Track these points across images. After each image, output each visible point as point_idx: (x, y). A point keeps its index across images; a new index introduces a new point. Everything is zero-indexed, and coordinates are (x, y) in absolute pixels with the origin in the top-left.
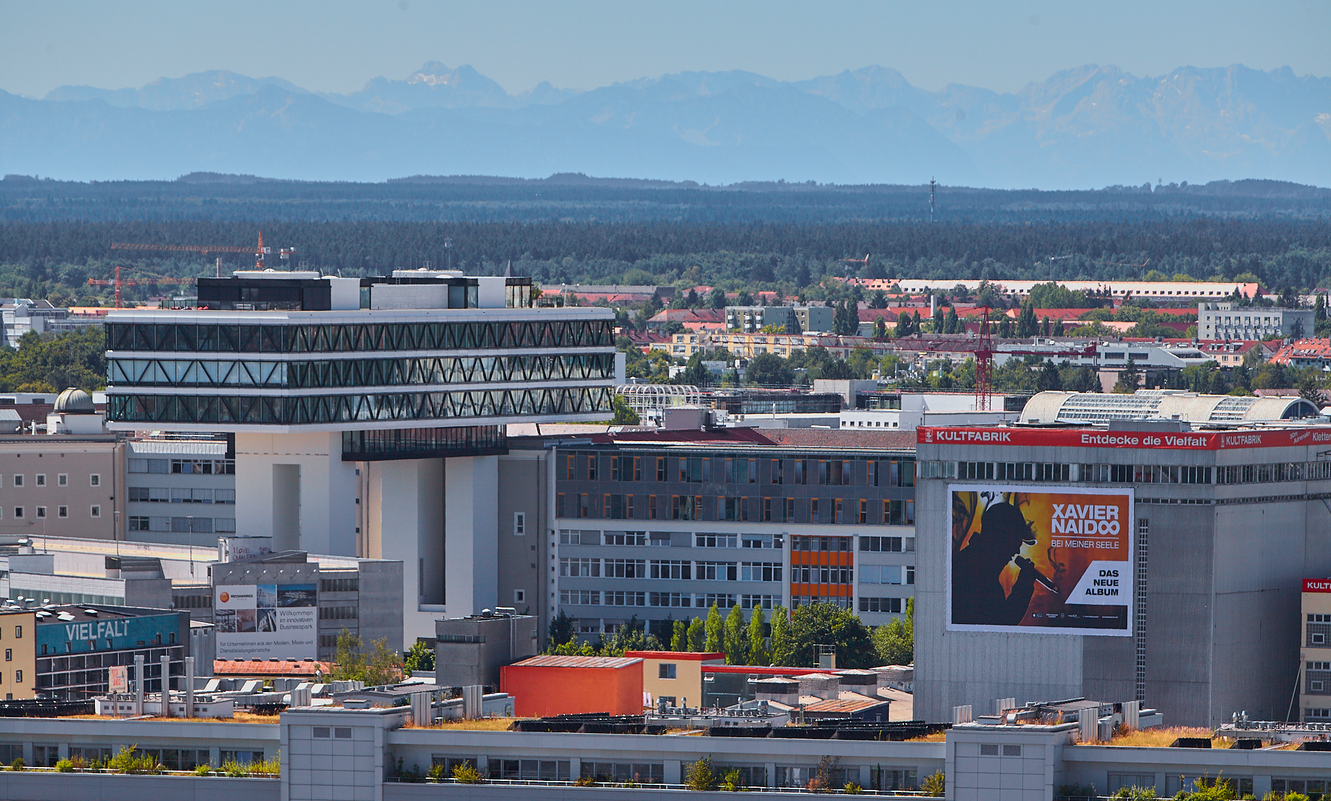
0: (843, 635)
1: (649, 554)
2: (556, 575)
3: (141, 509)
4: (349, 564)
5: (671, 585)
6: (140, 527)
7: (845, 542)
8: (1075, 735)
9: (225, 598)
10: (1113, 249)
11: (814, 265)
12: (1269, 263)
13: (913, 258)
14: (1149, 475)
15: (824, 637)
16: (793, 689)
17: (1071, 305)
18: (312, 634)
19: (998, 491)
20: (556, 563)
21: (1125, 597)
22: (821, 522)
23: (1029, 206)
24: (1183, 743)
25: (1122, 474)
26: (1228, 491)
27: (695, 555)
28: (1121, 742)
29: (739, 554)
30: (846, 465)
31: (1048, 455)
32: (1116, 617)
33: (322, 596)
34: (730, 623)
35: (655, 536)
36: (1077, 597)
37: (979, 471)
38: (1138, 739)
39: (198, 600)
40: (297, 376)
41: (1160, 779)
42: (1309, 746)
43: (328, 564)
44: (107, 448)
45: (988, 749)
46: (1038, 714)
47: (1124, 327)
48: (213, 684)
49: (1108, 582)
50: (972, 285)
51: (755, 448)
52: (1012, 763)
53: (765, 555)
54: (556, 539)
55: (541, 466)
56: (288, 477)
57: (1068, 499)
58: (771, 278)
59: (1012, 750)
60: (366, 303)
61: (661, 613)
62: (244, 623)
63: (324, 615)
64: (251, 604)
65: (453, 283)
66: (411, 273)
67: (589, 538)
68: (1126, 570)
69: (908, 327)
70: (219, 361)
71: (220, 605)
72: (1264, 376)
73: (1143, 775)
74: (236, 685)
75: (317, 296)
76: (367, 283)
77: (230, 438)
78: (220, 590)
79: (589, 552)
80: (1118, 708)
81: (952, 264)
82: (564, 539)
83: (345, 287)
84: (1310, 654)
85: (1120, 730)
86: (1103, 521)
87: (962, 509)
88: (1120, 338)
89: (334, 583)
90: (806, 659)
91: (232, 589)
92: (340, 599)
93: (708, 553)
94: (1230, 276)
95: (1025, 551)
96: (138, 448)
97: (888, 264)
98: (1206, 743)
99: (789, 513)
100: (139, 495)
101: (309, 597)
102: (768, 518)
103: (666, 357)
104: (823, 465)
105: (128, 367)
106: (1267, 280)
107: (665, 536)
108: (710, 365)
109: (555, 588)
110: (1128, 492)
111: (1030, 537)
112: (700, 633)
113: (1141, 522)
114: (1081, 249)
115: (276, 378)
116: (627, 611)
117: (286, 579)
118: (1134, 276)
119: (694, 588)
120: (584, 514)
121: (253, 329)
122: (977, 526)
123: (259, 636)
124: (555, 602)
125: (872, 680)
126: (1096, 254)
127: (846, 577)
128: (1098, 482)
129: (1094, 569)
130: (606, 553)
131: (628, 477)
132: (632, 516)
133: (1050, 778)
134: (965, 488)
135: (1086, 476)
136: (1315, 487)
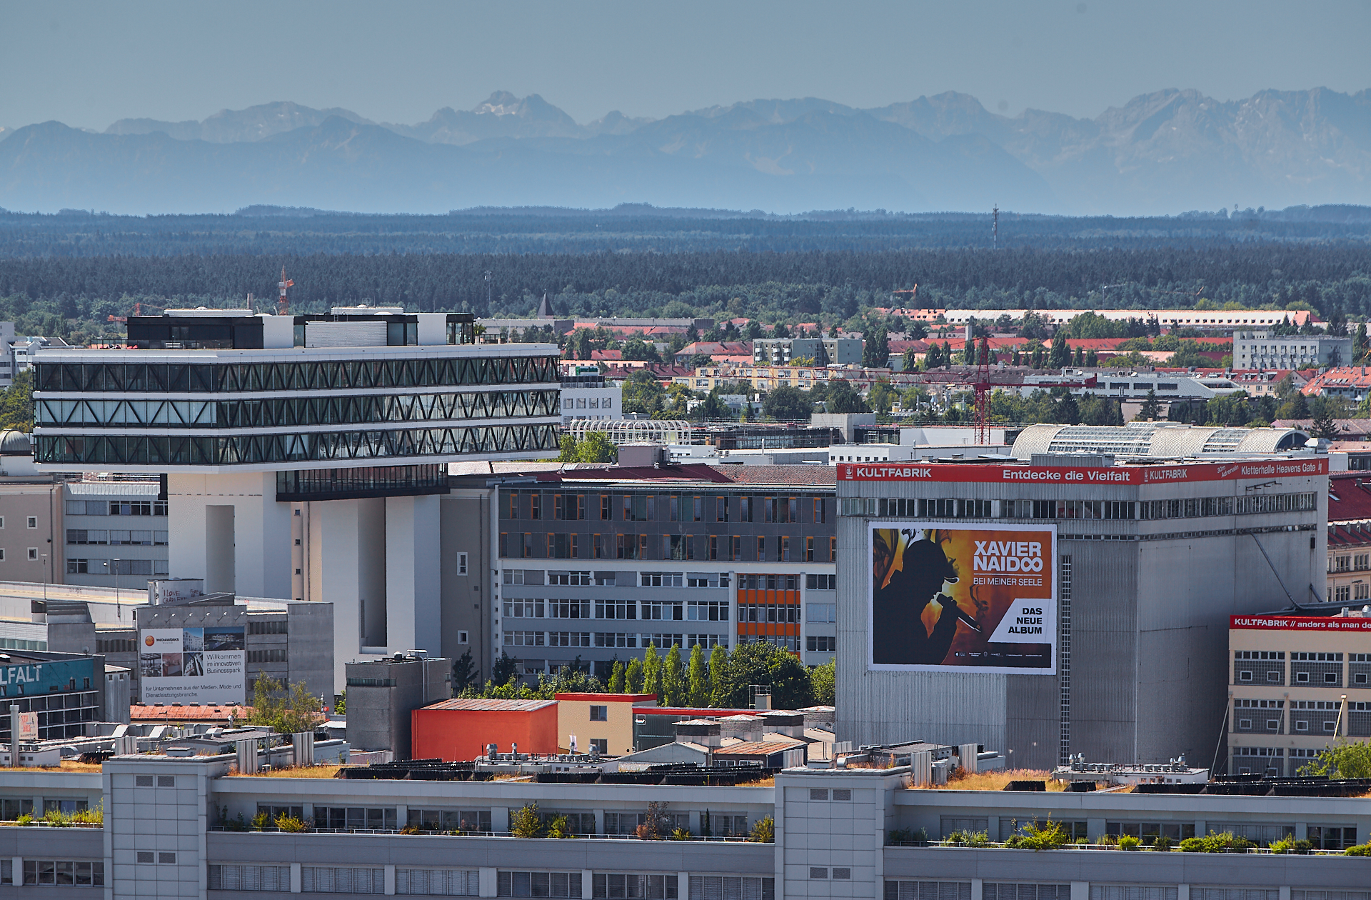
0: (780, 675)
1: (593, 594)
2: (499, 615)
3: (79, 552)
4: (277, 606)
5: (616, 625)
6: (78, 570)
7: (792, 580)
8: (907, 779)
9: (150, 642)
10: (1169, 277)
11: (862, 295)
12: (1326, 290)
13: (964, 287)
14: (1073, 510)
15: (760, 677)
16: (716, 730)
17: (1111, 335)
18: (240, 678)
19: (920, 528)
20: (499, 603)
21: (1049, 635)
22: (767, 559)
23: (1099, 233)
24: (1016, 786)
25: (1044, 510)
26: (1152, 527)
27: (640, 594)
28: (955, 785)
29: (684, 593)
30: (793, 502)
31: (968, 490)
32: (1040, 655)
33: (250, 639)
34: (669, 664)
35: (600, 577)
36: (1000, 635)
37: (902, 508)
38: (974, 783)
39: (121, 644)
40: (227, 415)
41: (994, 823)
42: (1143, 789)
43: (256, 606)
44: (44, 490)
45: (818, 794)
46: (870, 758)
47: (1163, 357)
48: (120, 730)
49: (1031, 621)
50: (1017, 315)
51: (708, 485)
52: (842, 807)
53: (711, 594)
54: (499, 579)
55: (483, 505)
56: (223, 518)
57: (990, 536)
58: (816, 308)
59: (842, 795)
60: (300, 342)
61: (606, 653)
62: (171, 667)
63: (251, 658)
64: (177, 648)
65: (391, 320)
66: (350, 310)
67: (533, 578)
68: (1049, 608)
69: (937, 358)
70: (148, 401)
71: (145, 649)
72: (1288, 406)
73: (976, 819)
74: (144, 731)
75: (248, 333)
76: (300, 321)
77: (163, 479)
78: (145, 634)
79: (534, 592)
80: (956, 751)
81: (1003, 294)
82: (507, 580)
83: (278, 326)
84: (1238, 692)
85: (957, 773)
86: (1027, 559)
87: (883, 547)
88: (1154, 367)
89: (261, 626)
90: (742, 700)
91: (156, 633)
92: (268, 642)
93: (653, 593)
94: (1282, 305)
95: (947, 589)
96: (76, 489)
97: (936, 294)
98: (1040, 786)
99: (735, 552)
100: (77, 538)
101: (237, 640)
102: (714, 557)
103: (687, 392)
104: (769, 501)
105: (55, 407)
106: (1320, 306)
107: (610, 576)
108: (728, 400)
109: (498, 629)
110: (1051, 528)
111: (952, 575)
112: (639, 675)
113: (1064, 559)
114: (1136, 278)
115: (205, 419)
116: (572, 651)
117: (213, 622)
118: (1187, 304)
119: (639, 627)
120: (527, 553)
121: (184, 367)
122: (898, 564)
123: (185, 680)
124: (499, 643)
125: (798, 721)
126: (1151, 282)
127: (794, 616)
128: (1021, 518)
129: (1018, 607)
130: (549, 593)
131: (572, 516)
132: (576, 555)
133: (880, 823)
134: (886, 525)
135: (1009, 511)
136: (1244, 522)
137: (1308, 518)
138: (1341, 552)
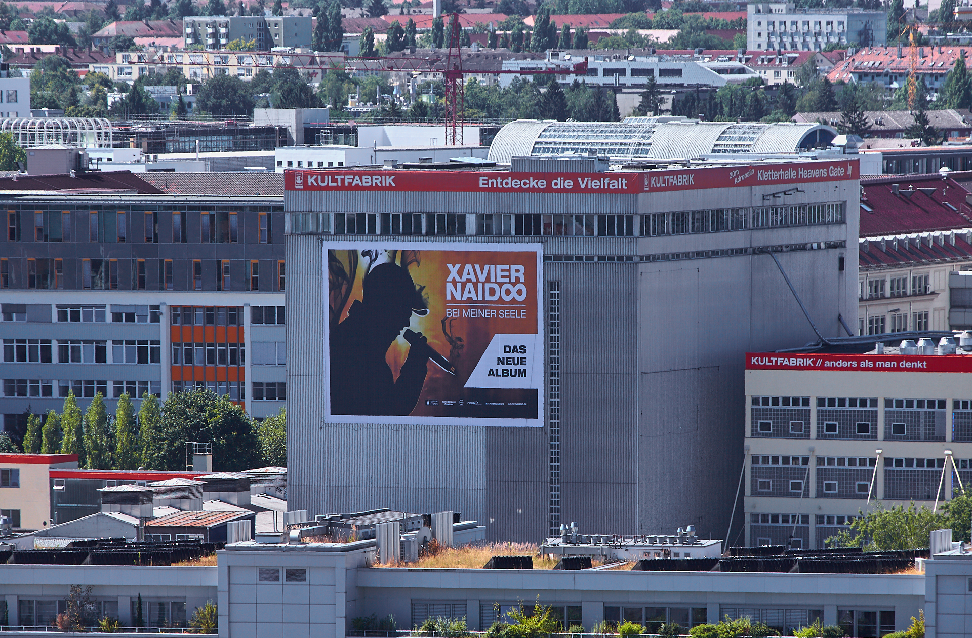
0: (221, 430)
5: (28, 370)
7: (234, 313)
8: (371, 555)
14: (560, 226)
16: (146, 498)
17: (604, 9)
19: (383, 248)
21: (535, 378)
22: (205, 288)
24: (499, 562)
25: (528, 226)
26: (654, 245)
27: (56, 333)
28: (428, 562)
29: (107, 330)
30: (233, 218)
31: (440, 202)
32: (524, 403)
34: (91, 416)
35: (9, 310)
36: (478, 379)
37: (359, 225)
38: (450, 559)
41: (473, 608)
42: (646, 565)
45: (269, 574)
46: (328, 530)
47: (663, 35)
49: (514, 361)
51: (133, 197)
52: (296, 590)
53: (139, 331)
57: (464, 258)
59: (297, 575)
61: (17, 404)
68: (535, 345)
69: (400, 40)
73: (452, 604)
80: (428, 521)
85: (430, 548)
86: (508, 285)
87: (341, 271)
88: (655, 49)
93: (72, 330)
95: (416, 322)
98: (526, 563)
99: (167, 279)
102: (142, 285)
104: (205, 217)
107: (20, 309)
108: (156, 92)
110: (536, 248)
111: (421, 306)
112: (56, 430)
113: (552, 285)
122: (358, 293)
125: (244, 485)
127: (237, 357)
128: (501, 236)
129: (498, 343)
133: (341, 609)
134: (342, 245)
135: (486, 229)
136: (762, 238)
137: (835, 234)
138: (874, 275)
